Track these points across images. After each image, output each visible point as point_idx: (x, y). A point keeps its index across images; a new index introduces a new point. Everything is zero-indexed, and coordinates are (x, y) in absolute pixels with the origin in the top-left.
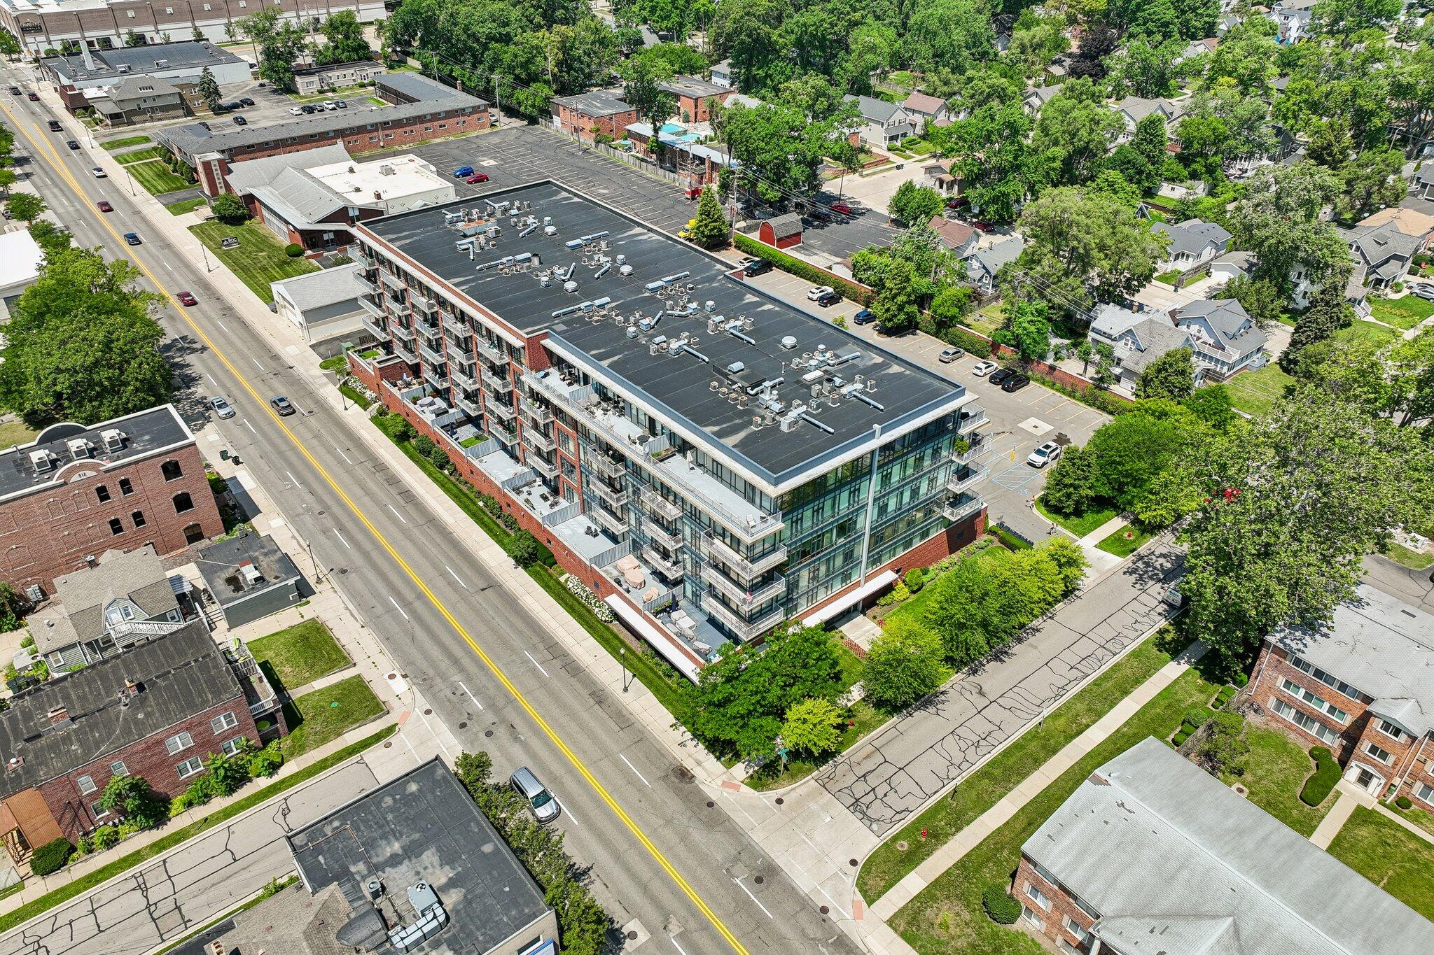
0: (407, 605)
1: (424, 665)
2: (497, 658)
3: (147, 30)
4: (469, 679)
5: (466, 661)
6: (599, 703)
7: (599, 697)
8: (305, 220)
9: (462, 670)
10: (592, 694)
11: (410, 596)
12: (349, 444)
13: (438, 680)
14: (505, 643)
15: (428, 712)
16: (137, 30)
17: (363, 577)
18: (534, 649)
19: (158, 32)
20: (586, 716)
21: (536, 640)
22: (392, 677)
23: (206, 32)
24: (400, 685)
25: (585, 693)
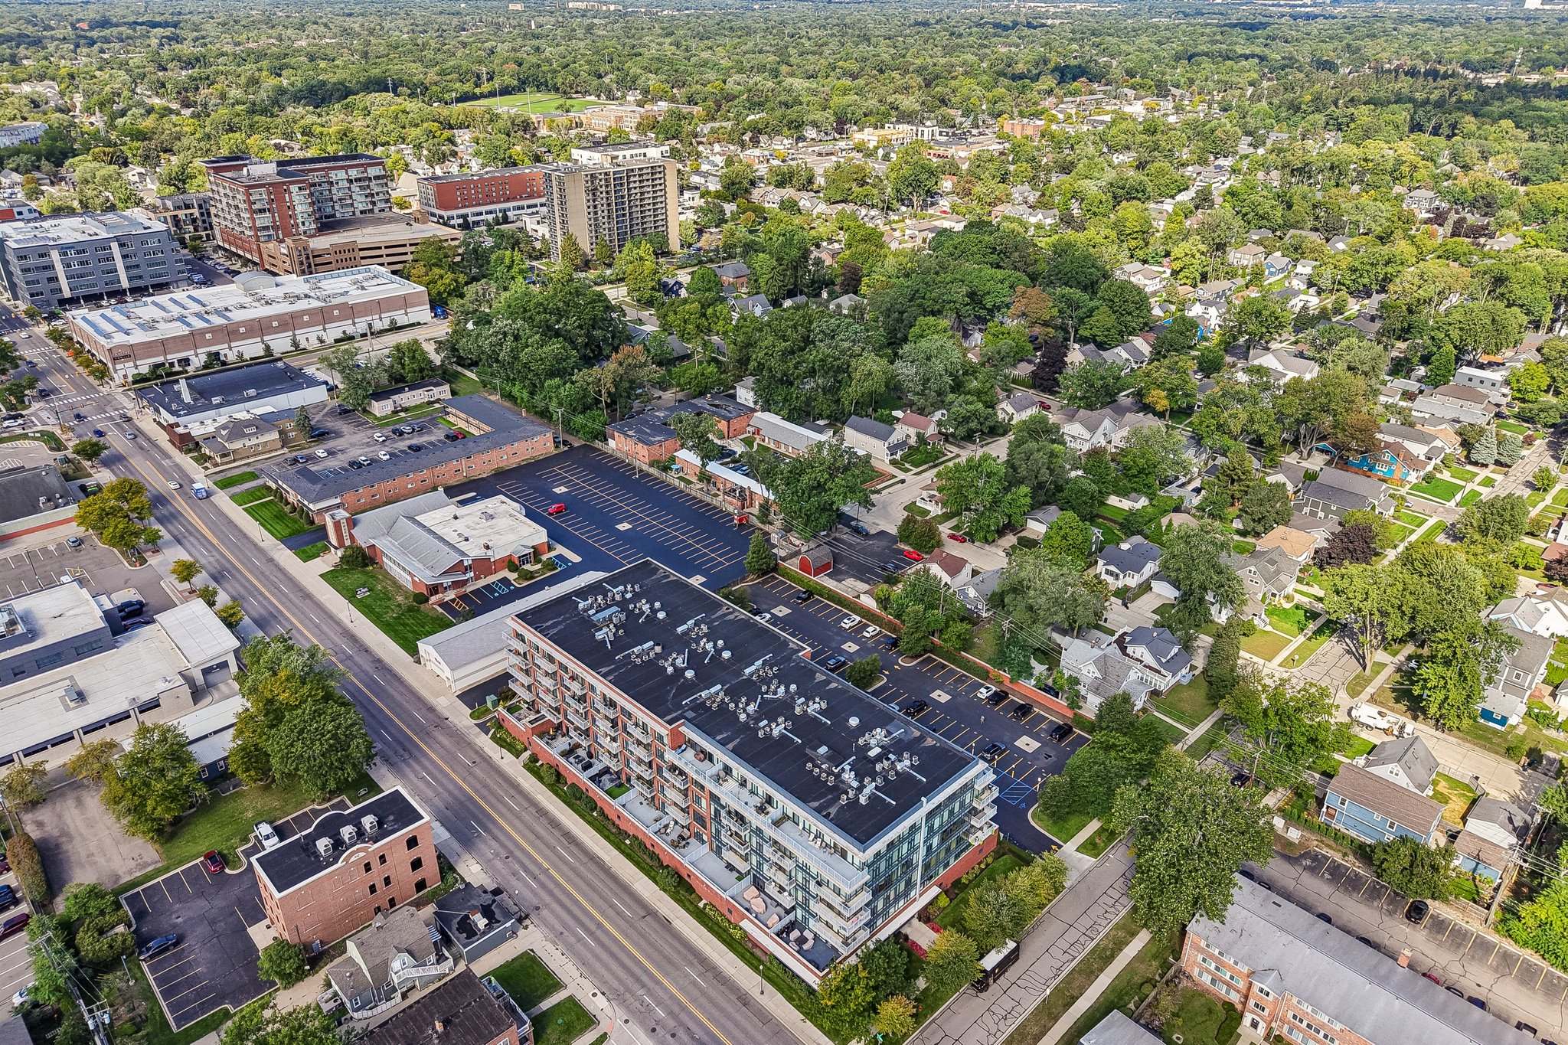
0: (591, 934)
1: (615, 984)
2: (667, 974)
3: (222, 348)
4: (650, 993)
5: (645, 978)
6: (745, 1005)
7: (744, 1000)
8: (429, 573)
9: (643, 986)
10: (739, 998)
11: (593, 927)
12: (512, 792)
13: (628, 995)
14: (669, 961)
15: (626, 1021)
16: (214, 349)
17: (552, 912)
18: (691, 965)
19: (230, 348)
20: (738, 1017)
21: (691, 957)
22: (594, 995)
24: (601, 1002)
25: (733, 997)
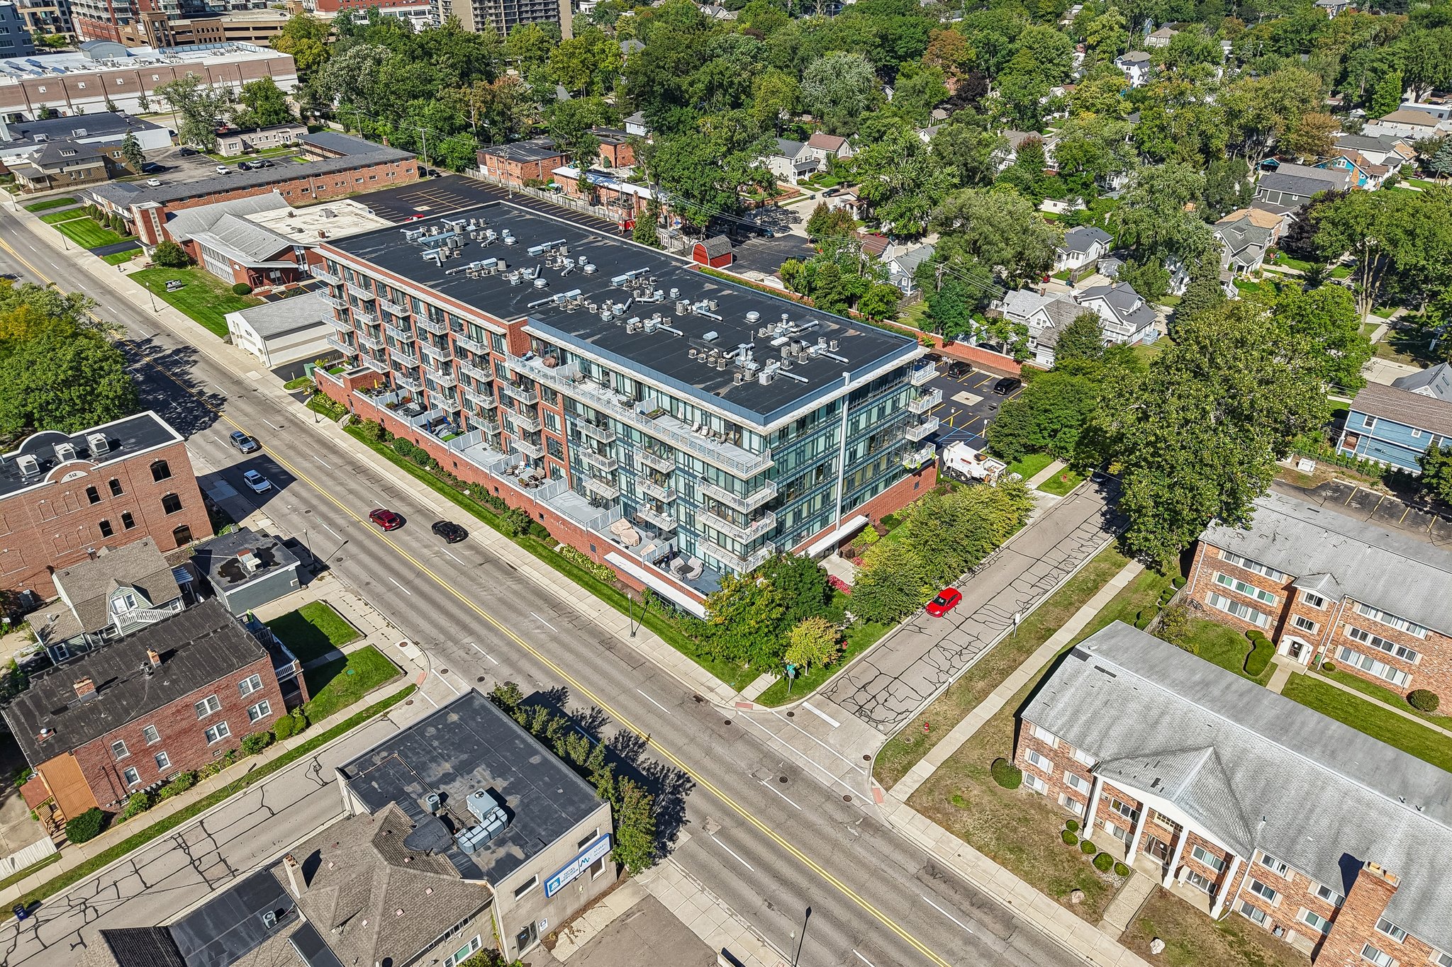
0: (407, 583)
1: (434, 632)
2: (505, 620)
3: (60, 105)
4: (480, 639)
5: (474, 625)
6: (609, 649)
7: (608, 643)
8: (251, 259)
9: (471, 632)
10: (602, 642)
11: (410, 576)
12: (325, 451)
13: (450, 644)
14: (511, 607)
15: (445, 671)
16: (50, 105)
17: (359, 563)
18: (540, 610)
19: (70, 106)
20: (599, 661)
21: (540, 602)
22: (403, 645)
23: (119, 105)
24: (412, 651)
25: (594, 642)
